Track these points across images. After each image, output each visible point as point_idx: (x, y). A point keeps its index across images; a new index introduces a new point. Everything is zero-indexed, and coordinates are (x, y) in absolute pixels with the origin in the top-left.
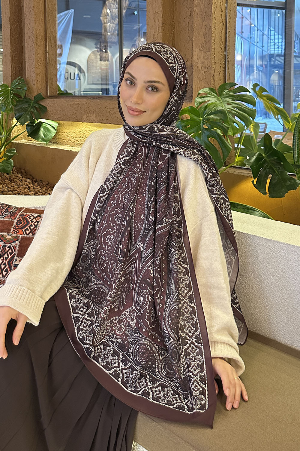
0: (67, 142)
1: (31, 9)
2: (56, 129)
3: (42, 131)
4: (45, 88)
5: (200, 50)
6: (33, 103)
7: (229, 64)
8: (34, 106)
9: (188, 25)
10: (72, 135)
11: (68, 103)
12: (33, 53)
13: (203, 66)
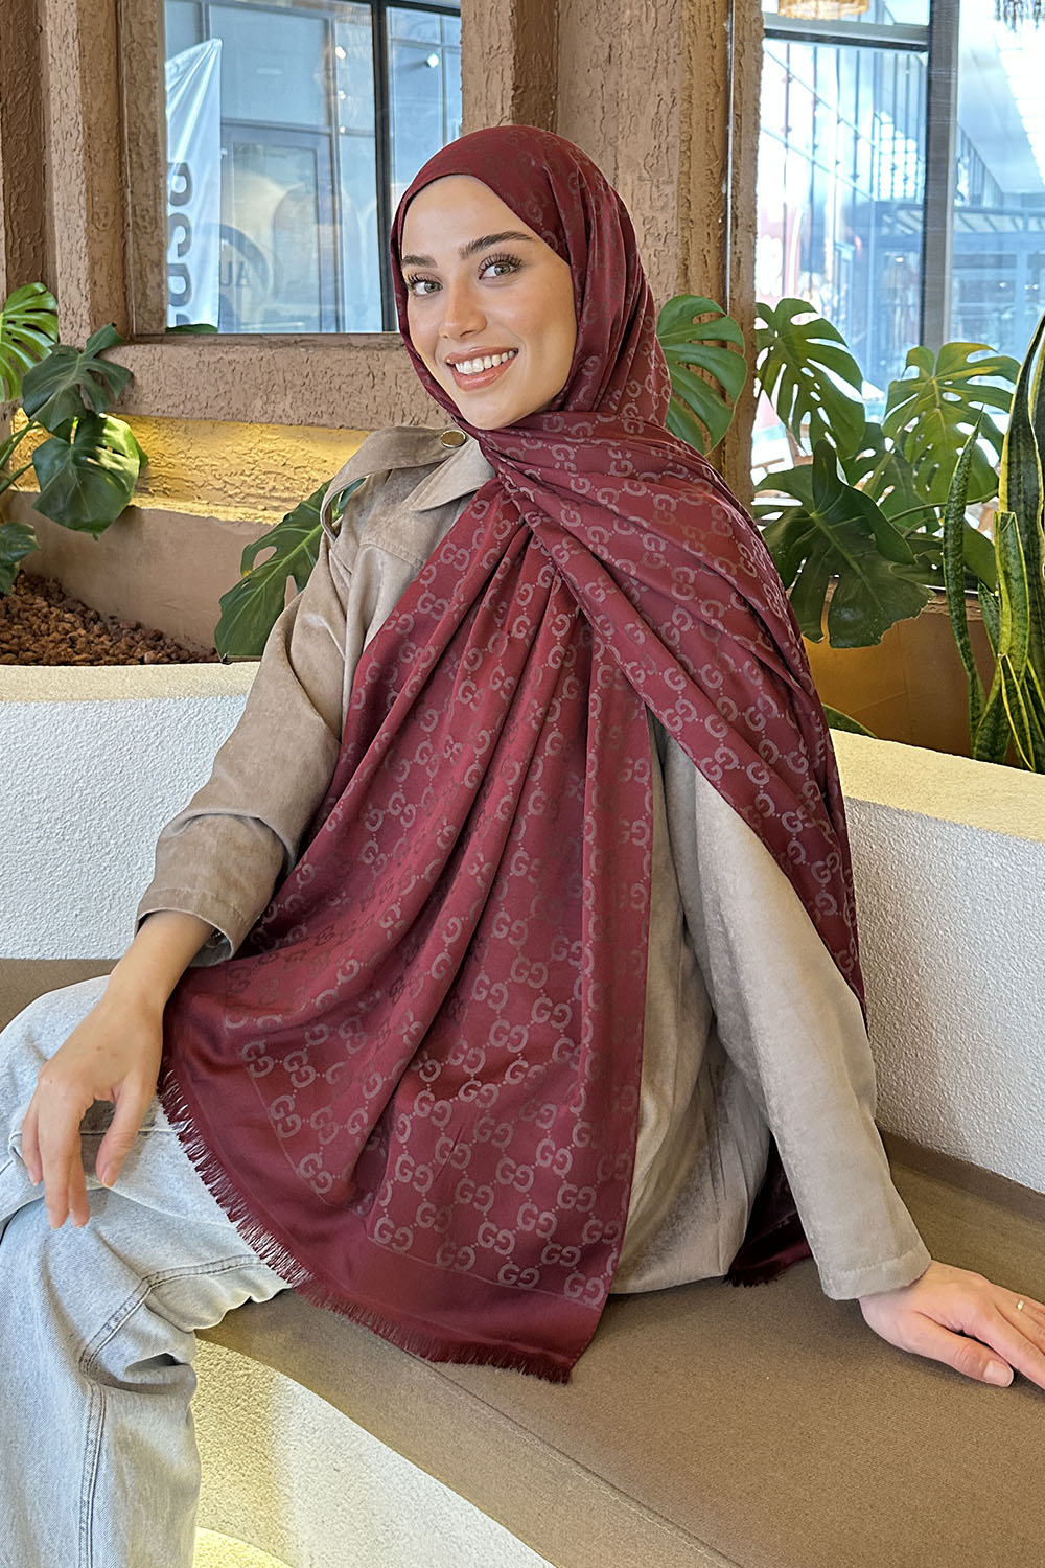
0: (198, 491)
4: (122, 308)
5: (640, 178)
6: (82, 360)
7: (736, 225)
8: (86, 368)
9: (600, 94)
10: (214, 468)
11: (201, 359)
12: (78, 187)
13: (651, 231)
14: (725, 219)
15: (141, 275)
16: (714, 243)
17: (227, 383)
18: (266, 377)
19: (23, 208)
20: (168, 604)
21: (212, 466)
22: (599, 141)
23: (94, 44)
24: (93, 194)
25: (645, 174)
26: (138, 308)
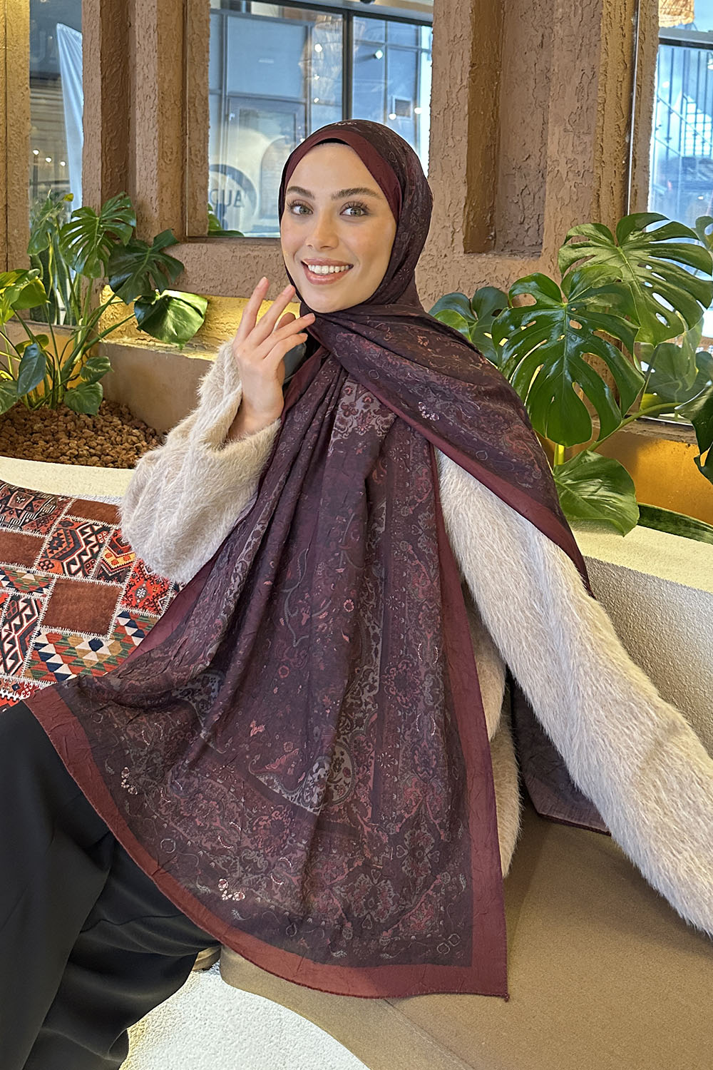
1: (152, 32)
2: (203, 313)
3: (171, 317)
4: (179, 218)
6: (151, 253)
7: (635, 166)
8: (153, 259)
9: (533, 70)
11: (234, 254)
12: (154, 134)
13: (573, 168)
14: (628, 161)
15: (193, 196)
16: (619, 178)
17: (252, 271)
19: (114, 148)
22: (531, 104)
23: (168, 35)
24: (163, 139)
25: (569, 127)
26: (191, 218)
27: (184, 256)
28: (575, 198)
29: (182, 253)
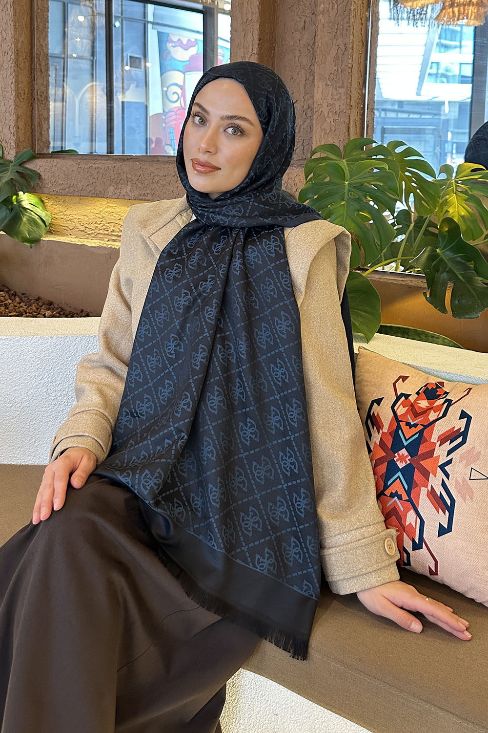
0: (70, 232)
1: (9, 7)
4: (31, 140)
5: (326, 85)
6: (13, 166)
7: (368, 109)
8: (15, 171)
9: (298, 44)
10: (79, 220)
11: (79, 166)
13: (332, 110)
14: (364, 105)
15: (40, 124)
16: (359, 116)
17: (94, 178)
18: (116, 176)
20: (56, 287)
21: (79, 219)
22: (297, 66)
23: (20, 9)
24: (18, 84)
25: (329, 83)
26: (38, 140)
27: (38, 168)
28: (334, 129)
29: (36, 166)
